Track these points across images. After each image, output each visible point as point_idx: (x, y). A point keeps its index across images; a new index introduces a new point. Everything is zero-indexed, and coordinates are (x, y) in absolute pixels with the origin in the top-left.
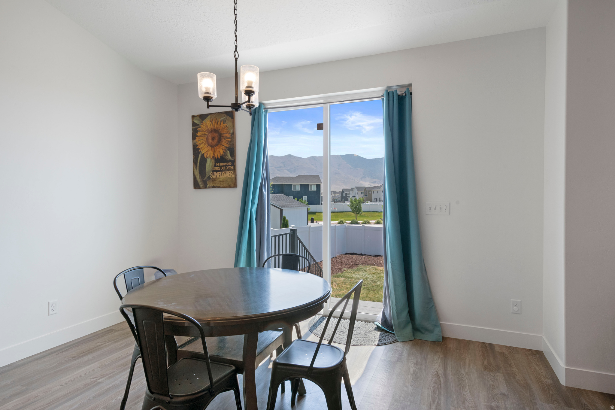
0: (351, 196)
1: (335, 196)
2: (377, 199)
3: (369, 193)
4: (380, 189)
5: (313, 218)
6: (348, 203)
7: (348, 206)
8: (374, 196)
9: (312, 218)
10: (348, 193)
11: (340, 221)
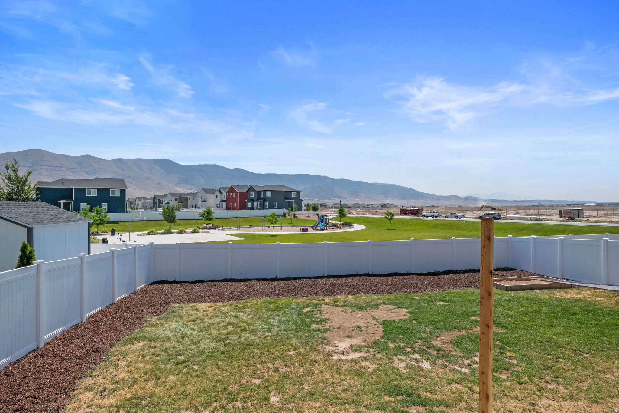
0: (164, 203)
1: (145, 203)
2: (193, 206)
3: (185, 200)
4: (196, 195)
5: (114, 229)
6: (160, 210)
7: (160, 214)
8: (190, 203)
9: (112, 229)
10: (160, 199)
11: (151, 231)
